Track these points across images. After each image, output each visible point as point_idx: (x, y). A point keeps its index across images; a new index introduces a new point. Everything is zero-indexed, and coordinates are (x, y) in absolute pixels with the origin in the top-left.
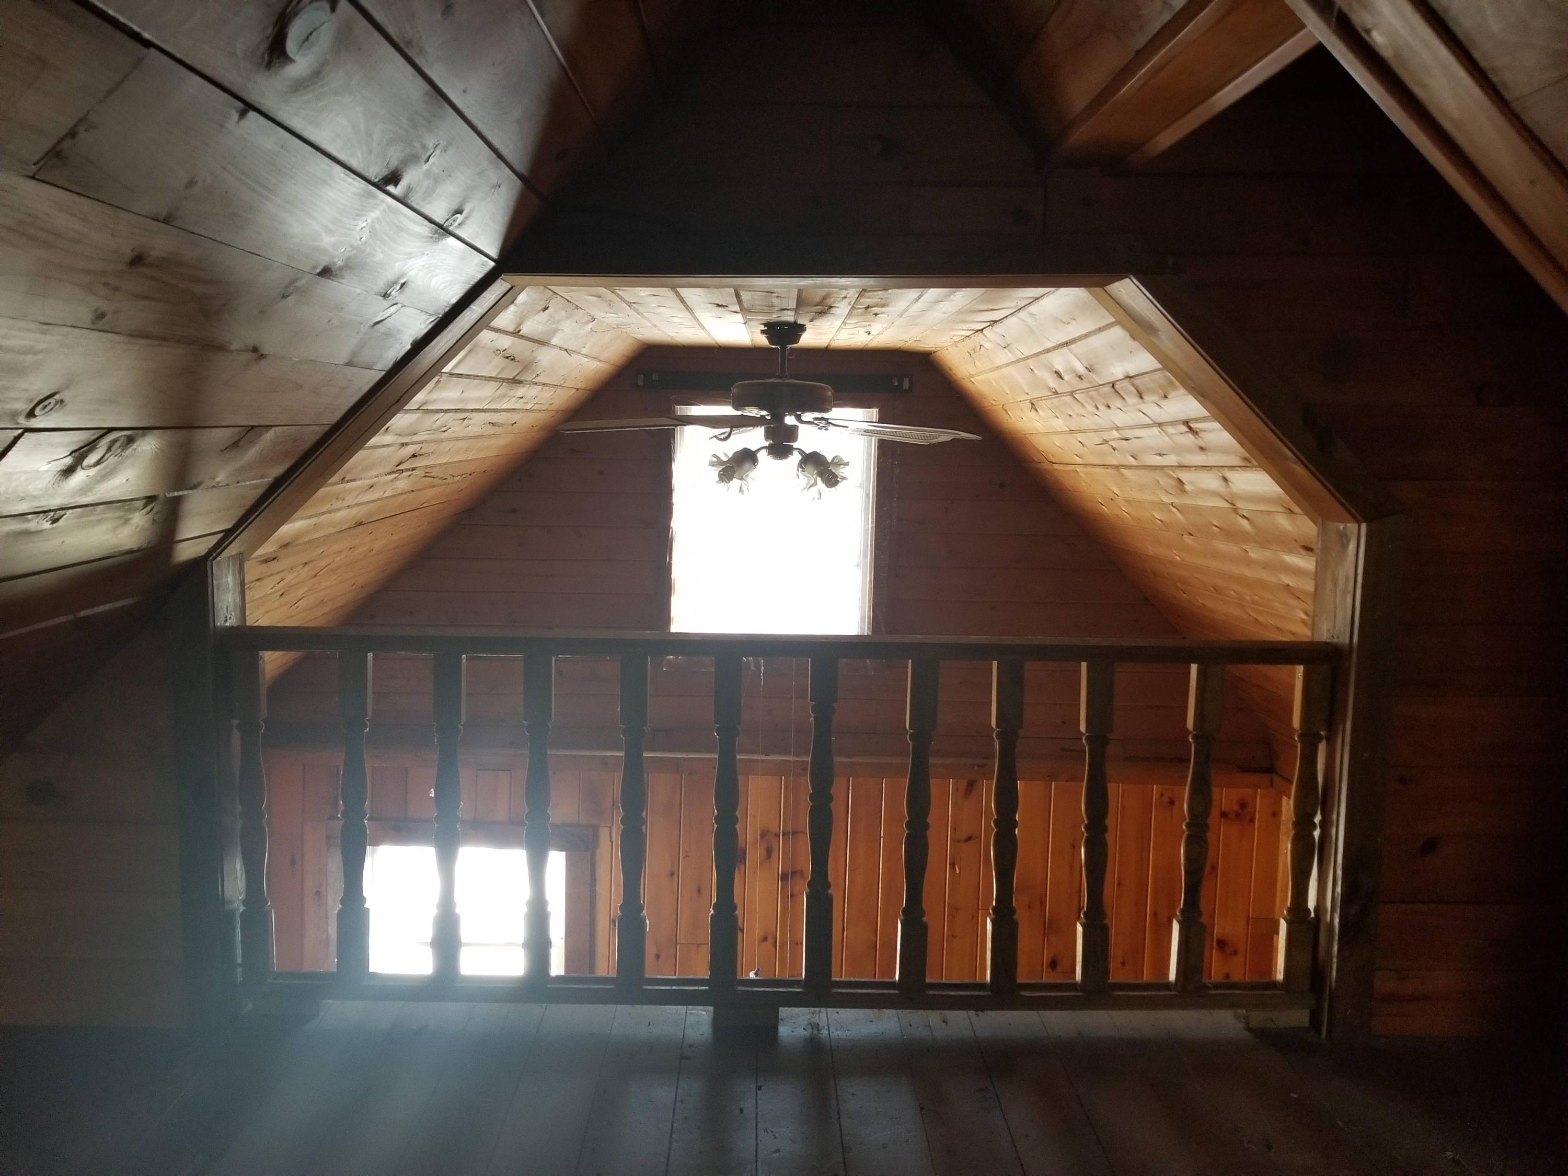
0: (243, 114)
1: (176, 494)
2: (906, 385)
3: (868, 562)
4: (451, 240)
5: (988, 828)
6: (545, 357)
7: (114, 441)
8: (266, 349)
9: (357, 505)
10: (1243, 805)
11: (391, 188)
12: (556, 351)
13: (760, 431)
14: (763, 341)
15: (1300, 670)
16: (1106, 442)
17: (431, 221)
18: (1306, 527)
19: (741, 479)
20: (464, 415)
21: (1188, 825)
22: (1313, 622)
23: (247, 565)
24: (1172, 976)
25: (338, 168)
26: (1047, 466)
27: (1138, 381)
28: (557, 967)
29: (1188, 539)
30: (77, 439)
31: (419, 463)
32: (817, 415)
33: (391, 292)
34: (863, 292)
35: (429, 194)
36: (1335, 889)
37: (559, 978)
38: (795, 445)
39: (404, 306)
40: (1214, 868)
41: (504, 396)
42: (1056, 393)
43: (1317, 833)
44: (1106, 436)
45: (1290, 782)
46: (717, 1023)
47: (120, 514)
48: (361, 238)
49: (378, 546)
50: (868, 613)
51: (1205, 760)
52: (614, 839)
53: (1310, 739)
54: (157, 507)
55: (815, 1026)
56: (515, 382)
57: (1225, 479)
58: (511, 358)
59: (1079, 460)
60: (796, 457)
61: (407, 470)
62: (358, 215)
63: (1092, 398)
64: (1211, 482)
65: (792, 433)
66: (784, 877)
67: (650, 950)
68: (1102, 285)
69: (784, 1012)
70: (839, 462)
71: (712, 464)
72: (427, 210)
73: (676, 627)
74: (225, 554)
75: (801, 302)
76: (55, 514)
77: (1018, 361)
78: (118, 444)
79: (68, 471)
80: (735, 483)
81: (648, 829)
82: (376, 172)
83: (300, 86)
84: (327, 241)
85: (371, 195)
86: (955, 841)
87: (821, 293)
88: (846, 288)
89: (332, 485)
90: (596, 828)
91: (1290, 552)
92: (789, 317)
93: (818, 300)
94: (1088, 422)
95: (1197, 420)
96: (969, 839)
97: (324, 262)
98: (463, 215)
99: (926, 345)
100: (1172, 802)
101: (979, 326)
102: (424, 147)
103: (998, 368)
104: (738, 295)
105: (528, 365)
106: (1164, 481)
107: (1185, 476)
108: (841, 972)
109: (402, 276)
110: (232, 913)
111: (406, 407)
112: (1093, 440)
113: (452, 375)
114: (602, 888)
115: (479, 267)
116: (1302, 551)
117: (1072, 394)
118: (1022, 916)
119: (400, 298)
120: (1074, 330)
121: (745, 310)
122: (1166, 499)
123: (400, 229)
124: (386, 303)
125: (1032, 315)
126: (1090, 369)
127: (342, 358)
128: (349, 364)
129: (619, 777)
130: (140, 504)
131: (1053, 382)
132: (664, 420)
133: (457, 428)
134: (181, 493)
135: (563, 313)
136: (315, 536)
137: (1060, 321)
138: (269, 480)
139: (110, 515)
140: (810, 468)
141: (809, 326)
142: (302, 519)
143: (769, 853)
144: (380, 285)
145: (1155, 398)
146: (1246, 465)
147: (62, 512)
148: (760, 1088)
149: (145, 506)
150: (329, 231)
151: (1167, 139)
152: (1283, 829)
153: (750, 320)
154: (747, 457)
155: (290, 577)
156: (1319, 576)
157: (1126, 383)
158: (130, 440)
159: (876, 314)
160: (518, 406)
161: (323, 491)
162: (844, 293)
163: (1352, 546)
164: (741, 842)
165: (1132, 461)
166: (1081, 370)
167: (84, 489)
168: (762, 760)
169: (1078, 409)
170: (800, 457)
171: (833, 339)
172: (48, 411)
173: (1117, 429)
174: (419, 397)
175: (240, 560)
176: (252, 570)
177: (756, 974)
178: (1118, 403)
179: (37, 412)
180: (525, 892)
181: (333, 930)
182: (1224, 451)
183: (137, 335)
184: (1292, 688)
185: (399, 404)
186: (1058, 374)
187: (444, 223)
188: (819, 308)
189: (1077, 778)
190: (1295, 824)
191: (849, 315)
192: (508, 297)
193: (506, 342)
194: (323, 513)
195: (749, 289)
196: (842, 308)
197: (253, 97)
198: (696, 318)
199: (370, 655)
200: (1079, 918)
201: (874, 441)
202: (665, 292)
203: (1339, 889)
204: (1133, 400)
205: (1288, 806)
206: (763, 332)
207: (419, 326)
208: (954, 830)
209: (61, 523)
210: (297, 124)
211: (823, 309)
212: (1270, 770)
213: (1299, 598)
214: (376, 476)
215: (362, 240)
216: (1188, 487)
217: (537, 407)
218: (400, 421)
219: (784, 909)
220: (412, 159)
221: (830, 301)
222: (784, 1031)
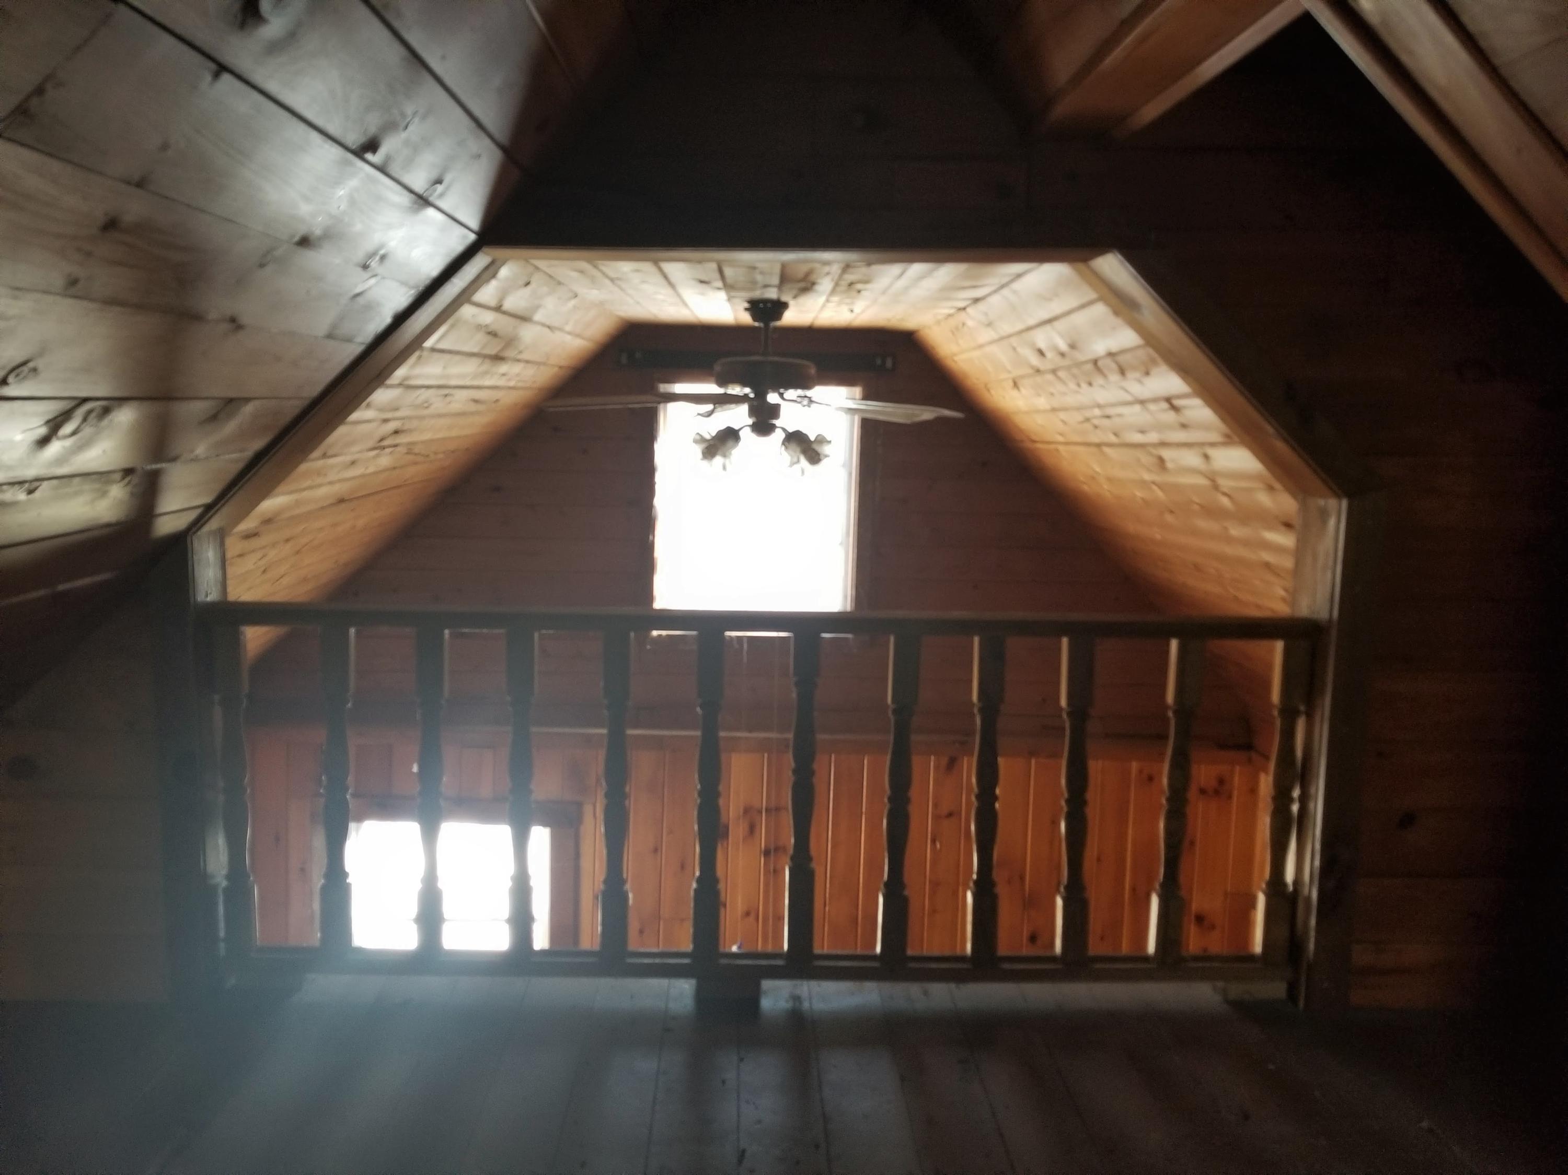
0: (216, 75)
1: (154, 467)
2: (889, 363)
3: (851, 540)
4: (431, 212)
5: (969, 803)
6: (528, 333)
7: (90, 412)
8: (245, 320)
9: (340, 481)
10: (1221, 781)
11: (369, 156)
12: (538, 328)
13: (744, 408)
14: (746, 318)
15: (1279, 645)
16: (1087, 420)
17: (411, 191)
18: (1286, 503)
19: (724, 456)
20: (446, 391)
21: (1168, 800)
22: (1293, 596)
23: (229, 541)
24: (1151, 947)
25: (314, 135)
26: (1029, 445)
27: (1121, 359)
28: (541, 940)
29: (1169, 518)
30: (52, 409)
31: (402, 439)
32: (800, 392)
33: (371, 262)
34: (847, 267)
35: (409, 163)
36: (1313, 861)
37: (543, 952)
38: (777, 422)
39: (383, 278)
40: (1192, 843)
41: (486, 373)
42: (1038, 371)
43: (1295, 808)
44: (1088, 414)
45: (1267, 758)
46: (700, 997)
47: (97, 486)
48: (339, 207)
49: (361, 523)
50: (850, 592)
51: (1184, 734)
52: (598, 814)
53: (1289, 714)
54: (135, 479)
55: (797, 999)
56: (498, 358)
57: (1206, 457)
58: (493, 334)
59: (1061, 439)
60: (778, 436)
61: (390, 446)
62: (337, 182)
63: (1074, 376)
64: (1192, 459)
65: (774, 411)
66: (767, 853)
67: (633, 925)
68: (1085, 260)
69: (766, 984)
70: (821, 440)
71: (696, 441)
72: (407, 179)
73: (658, 605)
74: (206, 529)
75: (785, 279)
76: (31, 485)
77: (1002, 339)
78: (93, 415)
79: (44, 442)
80: (718, 460)
81: (631, 804)
82: (354, 138)
83: (275, 48)
84: (305, 209)
85: (347, 163)
86: (936, 817)
87: (804, 269)
88: (827, 263)
89: (313, 460)
90: (580, 805)
91: (1270, 528)
92: (772, 294)
93: (801, 275)
94: (1070, 400)
95: (1179, 397)
96: (950, 815)
97: (302, 231)
98: (443, 184)
99: (909, 324)
100: (1151, 779)
101: (961, 304)
102: (403, 115)
103: (981, 346)
104: (721, 271)
105: (511, 341)
106: (1145, 459)
107: (1166, 454)
108: (823, 945)
109: (382, 246)
110: (215, 887)
111: (389, 382)
112: (1075, 418)
113: (433, 350)
114: (586, 863)
115: (460, 239)
116: (1283, 528)
117: (1054, 372)
118: (1002, 890)
119: (380, 270)
120: (1057, 307)
121: (728, 287)
122: (1147, 477)
123: (379, 198)
124: (365, 275)
125: (1015, 292)
126: (1073, 346)
127: (322, 328)
128: (330, 336)
129: (602, 754)
130: (118, 476)
131: (1035, 360)
132: (648, 397)
133: (438, 405)
134: (158, 466)
135: (545, 289)
136: (297, 511)
137: (1044, 298)
138: (249, 453)
139: (87, 487)
140: (794, 446)
141: (792, 303)
142: (283, 494)
143: (752, 829)
144: (360, 256)
145: (1137, 375)
146: (1228, 441)
147: (36, 484)
148: (741, 1060)
149: (123, 478)
150: (306, 199)
151: (1151, 111)
152: (1261, 805)
153: (734, 297)
154: (730, 436)
155: (272, 554)
156: (1299, 553)
157: (1109, 362)
158: (106, 411)
159: (859, 291)
160: (502, 382)
161: (303, 467)
162: (827, 269)
163: (1332, 522)
164: (723, 819)
165: (1113, 439)
166: (1063, 346)
167: (61, 460)
168: (746, 738)
169: (1060, 387)
170: (783, 435)
171: (816, 317)
172: (21, 379)
173: (1099, 406)
174: (401, 373)
175: (221, 535)
176: (233, 545)
177: (739, 948)
178: (1099, 380)
179: (11, 379)
180: (510, 868)
181: (316, 906)
182: (1206, 427)
183: (110, 302)
184: (1269, 666)
185: (380, 378)
186: (1041, 353)
187: (425, 192)
188: (802, 285)
189: (1056, 755)
190: (1275, 799)
191: (833, 292)
192: (489, 272)
193: (488, 318)
194: (304, 489)
195: (732, 263)
196: (825, 285)
197: (228, 58)
198: (679, 295)
199: (352, 631)
200: (1058, 891)
201: (857, 419)
202: (647, 267)
203: (1317, 863)
204: (1114, 377)
205: (1266, 784)
206: (746, 309)
207: (400, 299)
208: (936, 805)
209: (37, 494)
210: (272, 87)
211: (806, 285)
212: (1248, 747)
213: (1279, 575)
214: (360, 452)
215: (340, 208)
216: (1169, 465)
217: (520, 384)
218: (381, 396)
219: (767, 885)
220: (391, 126)
221: (813, 277)
222: (766, 1003)
